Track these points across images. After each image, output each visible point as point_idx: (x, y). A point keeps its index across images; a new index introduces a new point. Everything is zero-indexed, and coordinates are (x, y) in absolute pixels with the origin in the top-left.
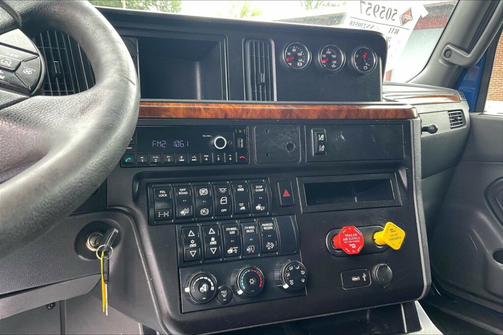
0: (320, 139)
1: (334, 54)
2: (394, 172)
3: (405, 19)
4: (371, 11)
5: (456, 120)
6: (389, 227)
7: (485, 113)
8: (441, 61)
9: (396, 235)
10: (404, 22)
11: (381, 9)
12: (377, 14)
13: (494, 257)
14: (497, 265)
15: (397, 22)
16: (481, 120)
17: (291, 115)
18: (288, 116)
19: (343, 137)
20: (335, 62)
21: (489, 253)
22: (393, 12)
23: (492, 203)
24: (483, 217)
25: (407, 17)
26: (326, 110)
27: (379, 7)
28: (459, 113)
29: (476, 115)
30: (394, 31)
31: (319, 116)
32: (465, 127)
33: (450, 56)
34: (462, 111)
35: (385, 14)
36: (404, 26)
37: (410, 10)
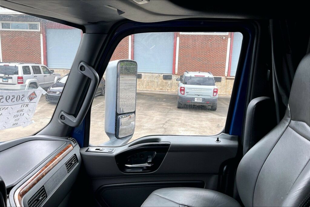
3: (32, 98)
4: (3, 100)
5: (71, 164)
7: (88, 150)
8: (60, 121)
11: (12, 97)
12: (9, 100)
15: (27, 100)
22: (22, 96)
25: (33, 96)
27: (9, 97)
28: (73, 157)
29: (84, 151)
30: (25, 105)
32: (78, 164)
33: (64, 119)
34: (75, 154)
35: (15, 99)
36: (32, 101)
37: (34, 92)
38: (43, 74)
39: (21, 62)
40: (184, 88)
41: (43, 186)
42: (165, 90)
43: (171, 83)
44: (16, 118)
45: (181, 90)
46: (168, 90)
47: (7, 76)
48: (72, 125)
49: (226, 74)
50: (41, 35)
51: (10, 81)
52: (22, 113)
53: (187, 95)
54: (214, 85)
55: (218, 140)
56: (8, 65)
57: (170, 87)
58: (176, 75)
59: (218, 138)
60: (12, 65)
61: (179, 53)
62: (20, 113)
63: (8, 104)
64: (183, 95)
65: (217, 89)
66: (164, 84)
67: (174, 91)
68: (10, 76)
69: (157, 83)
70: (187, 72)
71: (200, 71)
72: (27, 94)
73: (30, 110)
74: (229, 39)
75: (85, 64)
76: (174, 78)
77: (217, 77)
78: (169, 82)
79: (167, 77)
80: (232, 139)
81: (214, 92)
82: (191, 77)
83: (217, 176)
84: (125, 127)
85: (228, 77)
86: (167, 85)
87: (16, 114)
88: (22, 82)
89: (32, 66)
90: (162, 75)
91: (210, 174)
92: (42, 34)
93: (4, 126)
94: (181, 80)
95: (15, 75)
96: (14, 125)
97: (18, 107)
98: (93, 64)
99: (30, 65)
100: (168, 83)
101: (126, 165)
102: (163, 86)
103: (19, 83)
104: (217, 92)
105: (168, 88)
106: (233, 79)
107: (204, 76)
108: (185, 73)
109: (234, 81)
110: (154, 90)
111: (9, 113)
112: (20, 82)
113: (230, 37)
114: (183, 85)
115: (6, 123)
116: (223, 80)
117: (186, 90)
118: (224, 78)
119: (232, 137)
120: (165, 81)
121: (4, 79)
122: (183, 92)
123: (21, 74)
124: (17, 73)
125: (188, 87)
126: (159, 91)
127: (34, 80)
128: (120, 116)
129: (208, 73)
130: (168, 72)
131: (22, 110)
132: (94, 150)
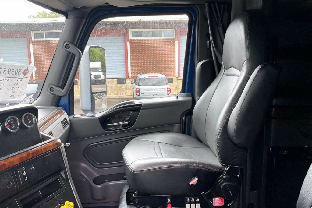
0: (24, 174)
1: (12, 121)
2: (59, 174)
3: (25, 73)
4: (6, 72)
5: (65, 124)
6: (67, 204)
7: (75, 116)
8: (48, 93)
9: (71, 206)
10: (25, 74)
11: (12, 70)
12: (10, 73)
13: (94, 183)
14: (96, 186)
15: (22, 75)
16: (74, 120)
17: (5, 167)
18: (4, 168)
19: (34, 168)
20: (14, 125)
21: (92, 182)
22: (19, 71)
23: (86, 157)
25: (26, 72)
26: (22, 157)
27: (11, 69)
28: (65, 120)
29: (71, 117)
30: (20, 80)
31: (19, 162)
32: (69, 126)
33: (53, 91)
34: (65, 118)
35: (14, 72)
36: (25, 76)
37: (27, 68)
40: (139, 89)
41: (51, 131)
42: (120, 94)
43: (125, 87)
44: (13, 91)
45: (136, 92)
46: (123, 94)
48: (60, 95)
49: (177, 75)
52: (18, 86)
53: (143, 95)
54: (167, 85)
55: (177, 98)
57: (124, 91)
58: (129, 78)
59: (177, 96)
61: (131, 57)
62: (16, 86)
63: (9, 76)
64: (139, 96)
65: (170, 88)
66: (118, 88)
67: (129, 95)
69: (112, 88)
70: (141, 74)
71: (152, 73)
72: (23, 69)
73: (24, 84)
74: (176, 42)
75: (69, 43)
76: (128, 82)
77: (169, 78)
78: (124, 86)
79: (121, 82)
80: (187, 96)
81: (168, 91)
82: (144, 79)
83: (179, 124)
84: (97, 108)
85: (178, 78)
86: (122, 89)
87: (14, 86)
90: (116, 80)
91: (174, 124)
93: (4, 97)
94: (135, 83)
96: (11, 96)
97: (15, 80)
98: (75, 43)
100: (122, 87)
101: (108, 125)
102: (118, 91)
104: (170, 91)
105: (123, 92)
106: (181, 79)
107: (157, 77)
108: (139, 75)
109: (182, 80)
110: (109, 95)
111: (9, 85)
113: (177, 40)
114: (138, 87)
115: (6, 93)
116: (174, 81)
117: (141, 91)
118: (175, 79)
119: (187, 95)
120: (119, 85)
122: (138, 94)
125: (143, 88)
126: (114, 95)
128: (94, 94)
129: (160, 74)
130: (122, 76)
131: (17, 84)
132: (80, 116)
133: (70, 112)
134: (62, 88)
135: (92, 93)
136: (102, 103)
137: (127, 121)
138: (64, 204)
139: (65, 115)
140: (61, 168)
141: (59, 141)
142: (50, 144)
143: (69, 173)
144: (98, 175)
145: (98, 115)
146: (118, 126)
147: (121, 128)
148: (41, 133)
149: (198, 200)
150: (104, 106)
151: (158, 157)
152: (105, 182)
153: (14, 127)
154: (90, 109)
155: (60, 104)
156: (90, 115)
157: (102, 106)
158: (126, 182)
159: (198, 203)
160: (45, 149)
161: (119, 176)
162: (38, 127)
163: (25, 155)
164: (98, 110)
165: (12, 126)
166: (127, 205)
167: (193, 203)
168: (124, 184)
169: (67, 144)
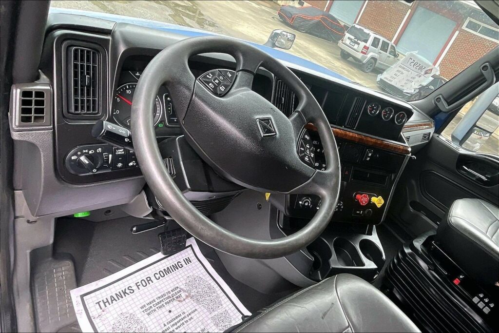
0: (369, 155)
1: (389, 112)
2: (390, 174)
3: (427, 72)
4: (412, 64)
5: (425, 137)
6: (379, 198)
7: (439, 137)
8: (433, 101)
9: (381, 202)
11: (418, 65)
12: (415, 66)
13: (410, 204)
14: (409, 208)
15: (423, 73)
16: (436, 140)
19: (378, 156)
20: (388, 115)
21: (409, 201)
22: (423, 68)
24: (413, 182)
25: (429, 72)
27: (418, 63)
28: (428, 134)
29: (436, 135)
30: (419, 76)
31: (373, 144)
32: (428, 141)
33: (439, 102)
34: (430, 133)
35: (419, 67)
37: (432, 69)
38: (388, 54)
39: (376, 32)
41: (409, 137)
44: (406, 82)
47: (356, 40)
48: (442, 109)
50: (410, 10)
51: (356, 46)
56: (363, 30)
60: (366, 31)
62: (412, 79)
63: (412, 68)
68: (359, 41)
75: (490, 66)
84: (469, 142)
87: (410, 79)
88: (366, 52)
89: (383, 41)
92: (412, 10)
93: (396, 83)
95: (363, 43)
97: (415, 74)
98: (496, 69)
99: (382, 39)
101: (464, 167)
103: (362, 52)
111: (407, 76)
112: (364, 51)
115: (400, 81)
121: (352, 41)
123: (369, 44)
124: (366, 41)
127: (376, 56)
128: (476, 128)
131: (414, 78)
132: (444, 139)
133: (438, 131)
134: (449, 104)
135: (475, 125)
136: (479, 141)
137: (487, 178)
138: (377, 197)
139: (432, 130)
140: (395, 171)
141: (410, 149)
142: (401, 147)
143: (397, 179)
144: (418, 201)
145: (462, 151)
146: (474, 176)
147: (474, 179)
148: (401, 133)
149: (492, 305)
150: (477, 146)
151: (485, 235)
152: (420, 212)
153: (386, 117)
154: (460, 140)
155: (435, 117)
156: (454, 146)
157: (475, 144)
158: (436, 227)
159: (489, 307)
160: (395, 148)
161: (435, 218)
162: (404, 126)
163: (379, 142)
164: (468, 144)
165: (386, 115)
166: (422, 244)
167: (484, 302)
168: (433, 228)
169: (413, 156)
